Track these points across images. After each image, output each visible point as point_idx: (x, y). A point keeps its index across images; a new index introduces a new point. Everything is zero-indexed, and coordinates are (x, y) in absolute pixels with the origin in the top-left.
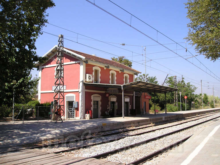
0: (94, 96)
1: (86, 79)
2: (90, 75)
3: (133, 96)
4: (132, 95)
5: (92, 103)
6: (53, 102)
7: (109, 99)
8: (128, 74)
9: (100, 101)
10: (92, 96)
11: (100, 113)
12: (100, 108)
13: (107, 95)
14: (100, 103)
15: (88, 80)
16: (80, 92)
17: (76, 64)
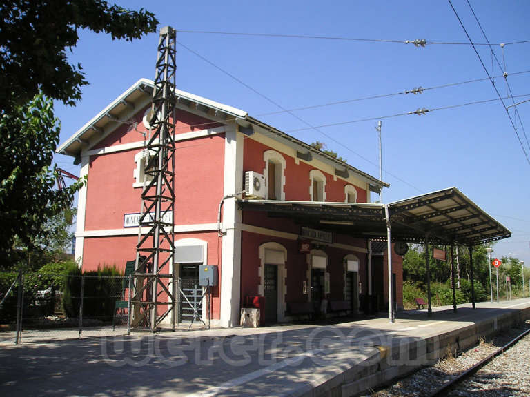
0: (266, 249)
1: (244, 189)
2: (259, 176)
3: (367, 255)
4: (365, 251)
5: (261, 272)
6: (135, 261)
7: (308, 262)
8: (355, 187)
9: (284, 267)
10: (262, 249)
11: (282, 305)
12: (283, 290)
13: (305, 247)
14: (283, 273)
15: (250, 191)
16: (223, 231)
17: (211, 136)
